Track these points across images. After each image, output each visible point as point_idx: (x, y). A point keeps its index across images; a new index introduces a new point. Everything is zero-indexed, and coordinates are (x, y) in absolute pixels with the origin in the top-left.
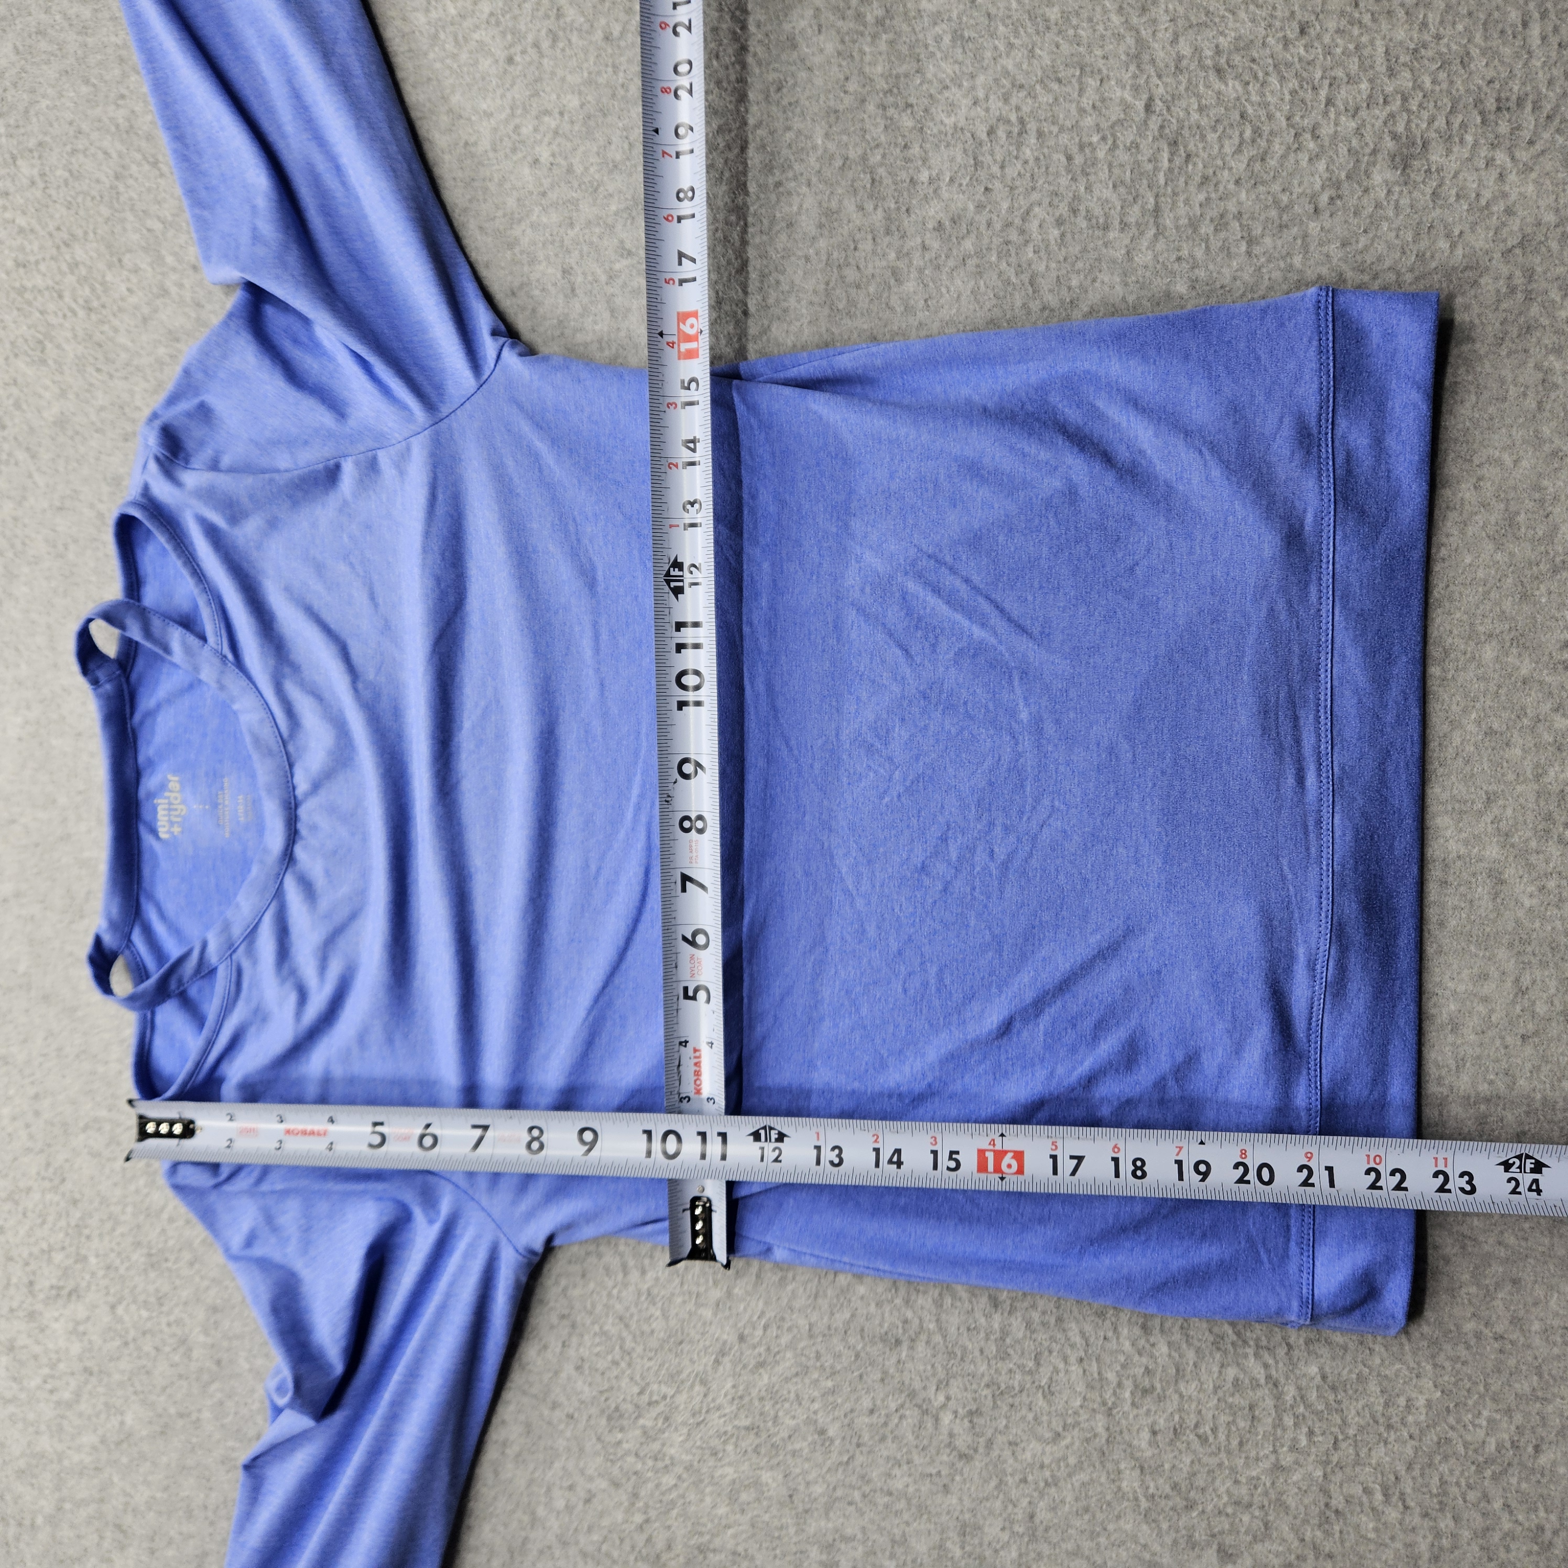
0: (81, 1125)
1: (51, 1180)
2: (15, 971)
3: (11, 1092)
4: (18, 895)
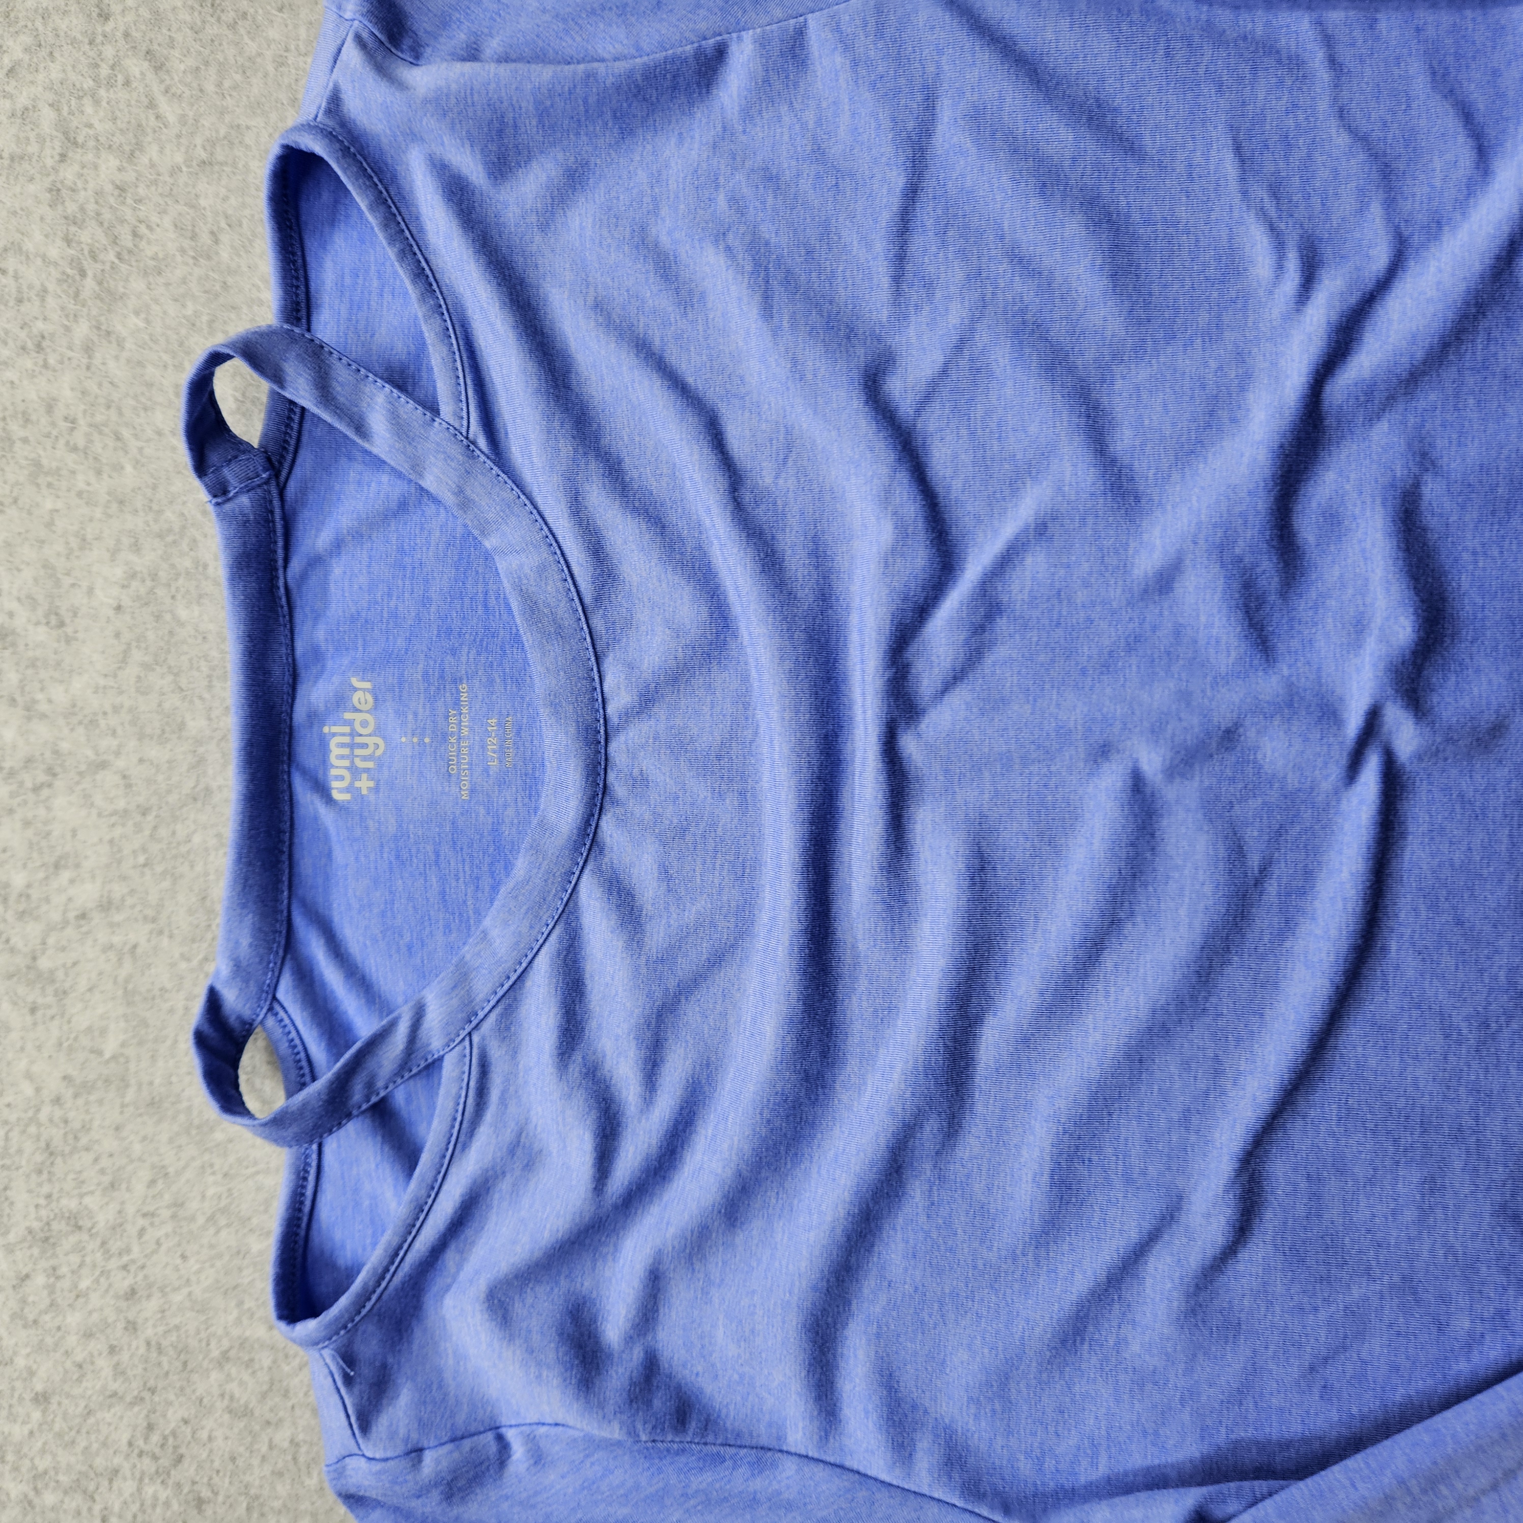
0: (216, 1354)
1: (155, 1458)
2: (99, 1053)
3: (84, 1284)
4: (106, 905)
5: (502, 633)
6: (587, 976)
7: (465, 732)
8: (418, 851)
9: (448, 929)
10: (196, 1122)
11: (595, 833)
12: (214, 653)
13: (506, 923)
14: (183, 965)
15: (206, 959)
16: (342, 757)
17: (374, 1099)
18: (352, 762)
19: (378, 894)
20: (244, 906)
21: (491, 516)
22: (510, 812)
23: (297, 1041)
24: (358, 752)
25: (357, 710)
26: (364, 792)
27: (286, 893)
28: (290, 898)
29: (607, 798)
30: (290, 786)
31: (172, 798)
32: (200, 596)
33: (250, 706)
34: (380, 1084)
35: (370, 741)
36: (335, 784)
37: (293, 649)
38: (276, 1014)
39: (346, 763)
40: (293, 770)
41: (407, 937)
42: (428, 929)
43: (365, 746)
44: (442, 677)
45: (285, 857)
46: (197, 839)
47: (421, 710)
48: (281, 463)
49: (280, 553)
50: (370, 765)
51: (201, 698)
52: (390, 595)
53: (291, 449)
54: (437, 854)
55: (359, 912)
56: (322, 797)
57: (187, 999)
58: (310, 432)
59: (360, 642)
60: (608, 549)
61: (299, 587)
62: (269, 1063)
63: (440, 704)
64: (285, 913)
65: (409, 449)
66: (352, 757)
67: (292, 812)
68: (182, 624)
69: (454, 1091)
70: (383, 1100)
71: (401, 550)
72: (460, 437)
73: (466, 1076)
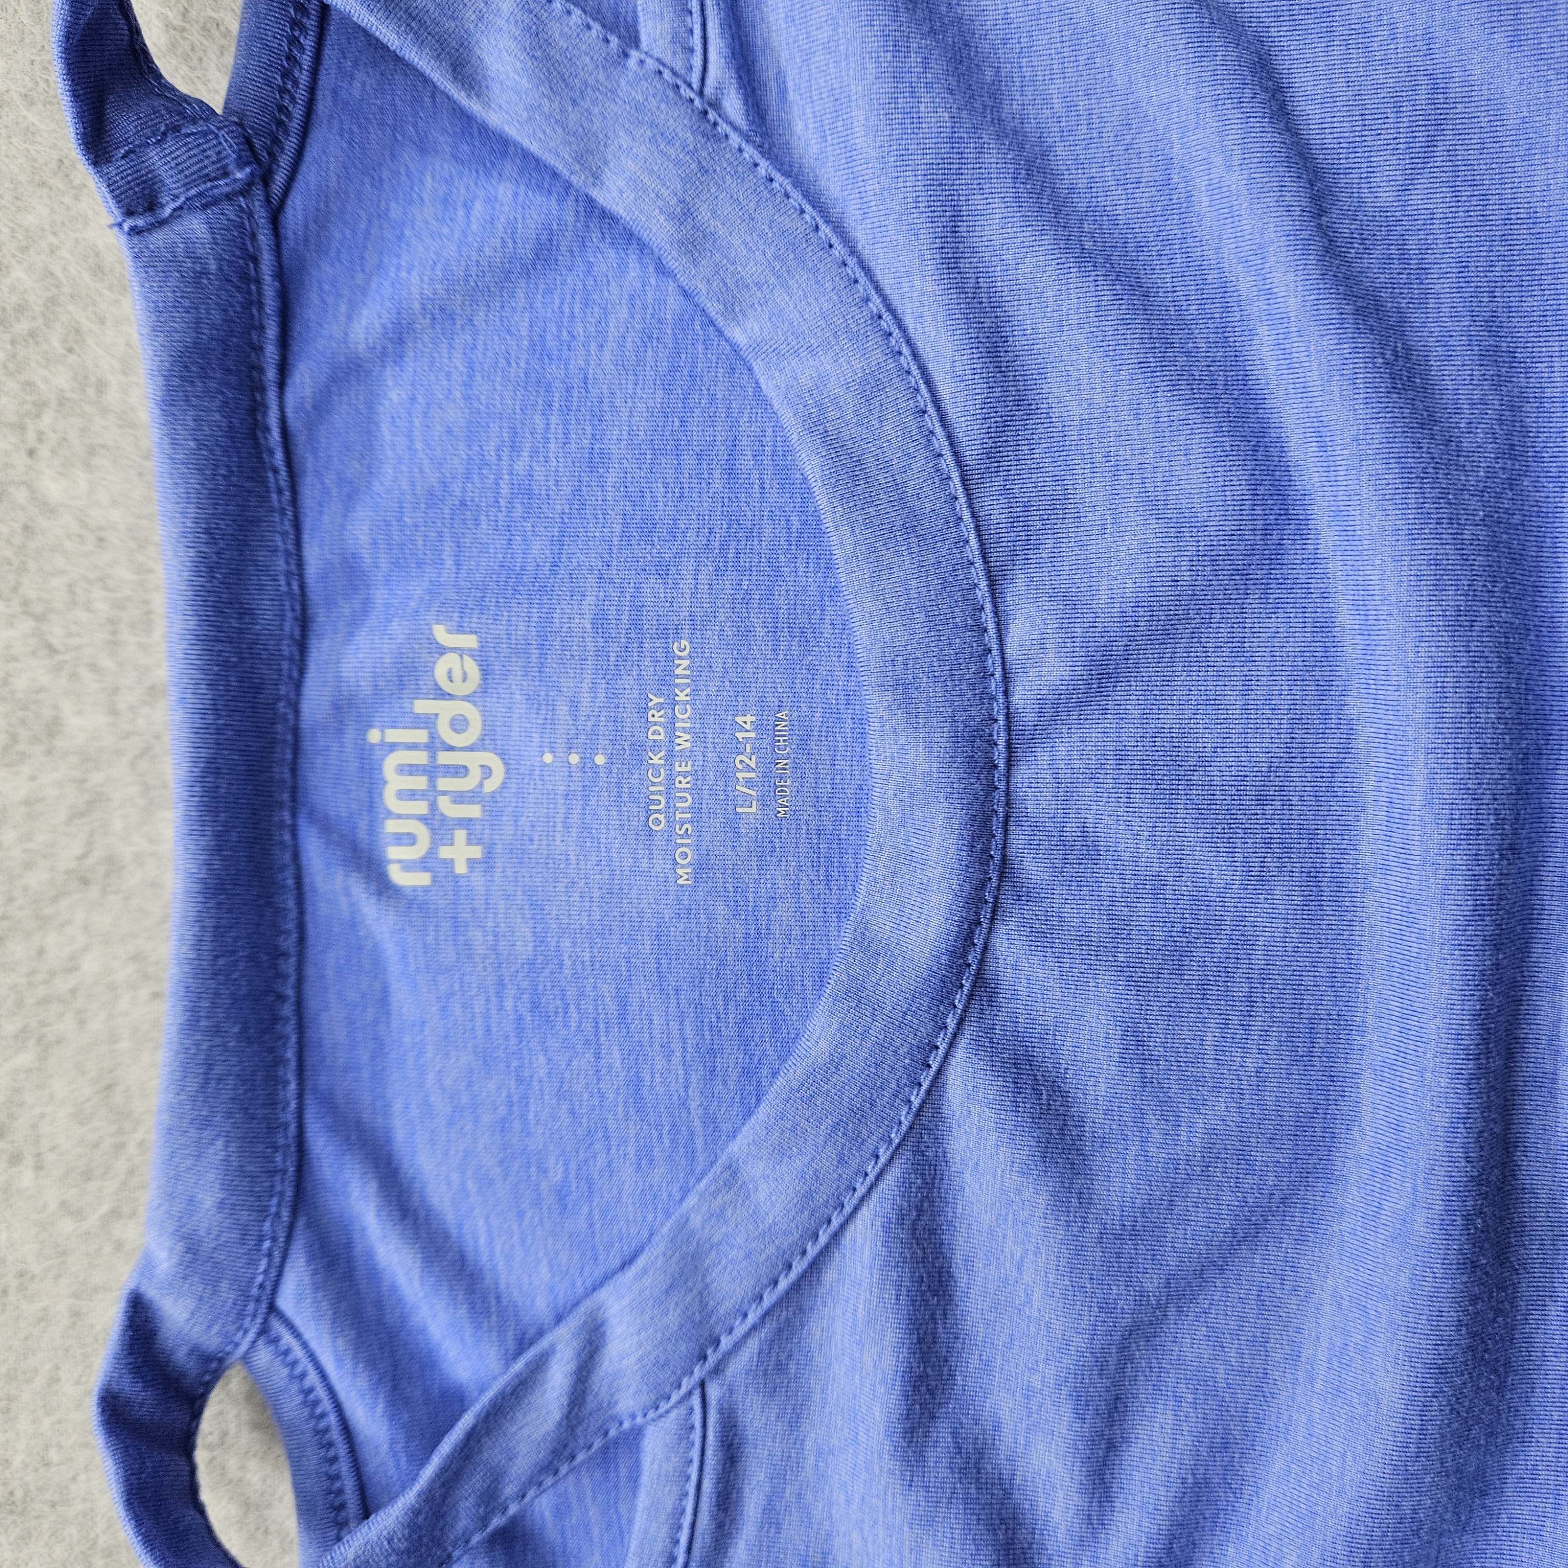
5: (767, 532)
6: (958, 1259)
7: (684, 742)
8: (581, 995)
9: (645, 1157)
10: (102, 1541)
11: (982, 961)
12: (122, 573)
13: (781, 1152)
14: (67, 1225)
15: (115, 1213)
16: (411, 795)
17: (497, 1522)
18: (433, 806)
19: (492, 1085)
20: (205, 1123)
21: (751, 270)
22: (784, 912)
23: (321, 1392)
24: (444, 783)
25: (441, 695)
26: (461, 868)
27: (293, 1086)
28: (300, 1096)
29: (1007, 886)
30: (296, 856)
31: (35, 880)
32: (91, 451)
33: (212, 685)
34: (509, 1490)
35: (473, 760)
36: (394, 852)
37: (300, 564)
38: (275, 1341)
39: (421, 807)
40: (302, 822)
41: (557, 1174)
42: (601, 1161)
43: (460, 771)
44: (636, 624)
45: (287, 1010)
46: (90, 965)
47: (585, 699)
48: (272, 156)
49: (271, 351)
50: (474, 811)
51: (94, 667)
52: (515, 447)
53: (295, 125)
54: (623, 1003)
55: (451, 1123)
56: (368, 879)
57: (76, 1295)
58: (335, 92)
59: (448, 549)
60: (1018, 342)
61: (311, 427)
62: (256, 1426)
63: (628, 681)
64: (292, 1129)
65: (573, 116)
66: (431, 794)
67: (302, 912)
68: (50, 510)
69: (669, 1503)
70: (514, 1522)
71: (539, 349)
72: (685, 92)
73: (694, 1472)
